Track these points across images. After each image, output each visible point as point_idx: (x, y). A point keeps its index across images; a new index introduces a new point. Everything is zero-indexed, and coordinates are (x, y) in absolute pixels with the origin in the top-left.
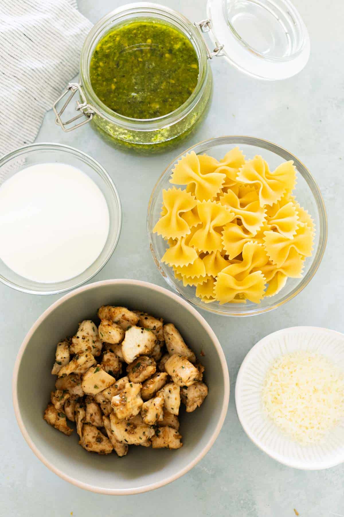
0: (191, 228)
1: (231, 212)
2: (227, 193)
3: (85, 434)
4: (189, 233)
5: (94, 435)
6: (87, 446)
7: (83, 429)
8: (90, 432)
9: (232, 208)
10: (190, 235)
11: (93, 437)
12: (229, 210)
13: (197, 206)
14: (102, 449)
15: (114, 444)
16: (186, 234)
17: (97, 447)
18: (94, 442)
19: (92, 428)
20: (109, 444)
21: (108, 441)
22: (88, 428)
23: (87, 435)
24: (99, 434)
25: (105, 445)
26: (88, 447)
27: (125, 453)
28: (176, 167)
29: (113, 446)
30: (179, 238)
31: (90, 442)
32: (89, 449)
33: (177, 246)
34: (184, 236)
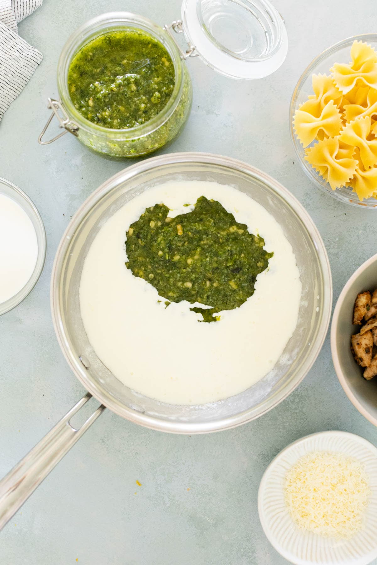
0: (353, 158)
1: (364, 118)
2: (345, 110)
3: (365, 337)
4: (357, 162)
5: (368, 344)
6: (358, 344)
7: (366, 332)
8: (368, 339)
9: (361, 115)
10: (359, 163)
11: (366, 345)
12: (362, 118)
13: (339, 140)
14: (363, 357)
15: (372, 364)
16: (356, 165)
17: (361, 353)
18: (363, 348)
19: (371, 339)
20: (370, 362)
21: (371, 358)
22: (369, 335)
23: (365, 339)
24: (371, 347)
25: (367, 358)
26: (358, 346)
27: (368, 378)
28: (297, 134)
29: (370, 366)
30: (355, 173)
31: (361, 344)
32: (356, 348)
33: (360, 180)
34: (357, 168)
